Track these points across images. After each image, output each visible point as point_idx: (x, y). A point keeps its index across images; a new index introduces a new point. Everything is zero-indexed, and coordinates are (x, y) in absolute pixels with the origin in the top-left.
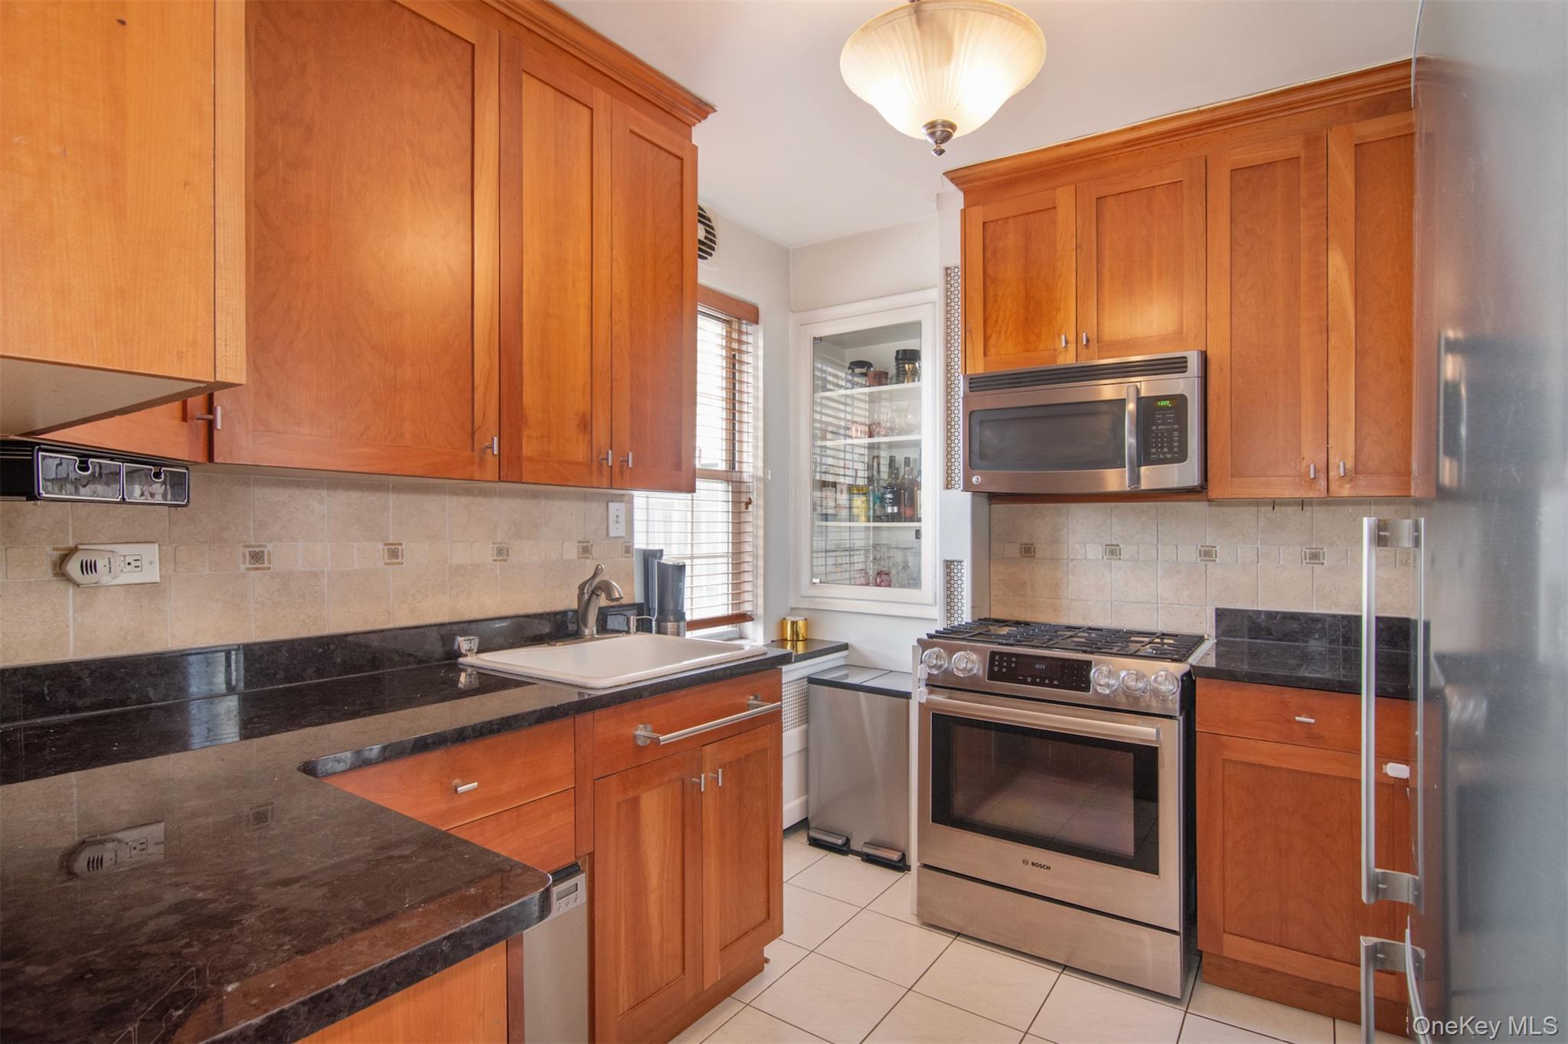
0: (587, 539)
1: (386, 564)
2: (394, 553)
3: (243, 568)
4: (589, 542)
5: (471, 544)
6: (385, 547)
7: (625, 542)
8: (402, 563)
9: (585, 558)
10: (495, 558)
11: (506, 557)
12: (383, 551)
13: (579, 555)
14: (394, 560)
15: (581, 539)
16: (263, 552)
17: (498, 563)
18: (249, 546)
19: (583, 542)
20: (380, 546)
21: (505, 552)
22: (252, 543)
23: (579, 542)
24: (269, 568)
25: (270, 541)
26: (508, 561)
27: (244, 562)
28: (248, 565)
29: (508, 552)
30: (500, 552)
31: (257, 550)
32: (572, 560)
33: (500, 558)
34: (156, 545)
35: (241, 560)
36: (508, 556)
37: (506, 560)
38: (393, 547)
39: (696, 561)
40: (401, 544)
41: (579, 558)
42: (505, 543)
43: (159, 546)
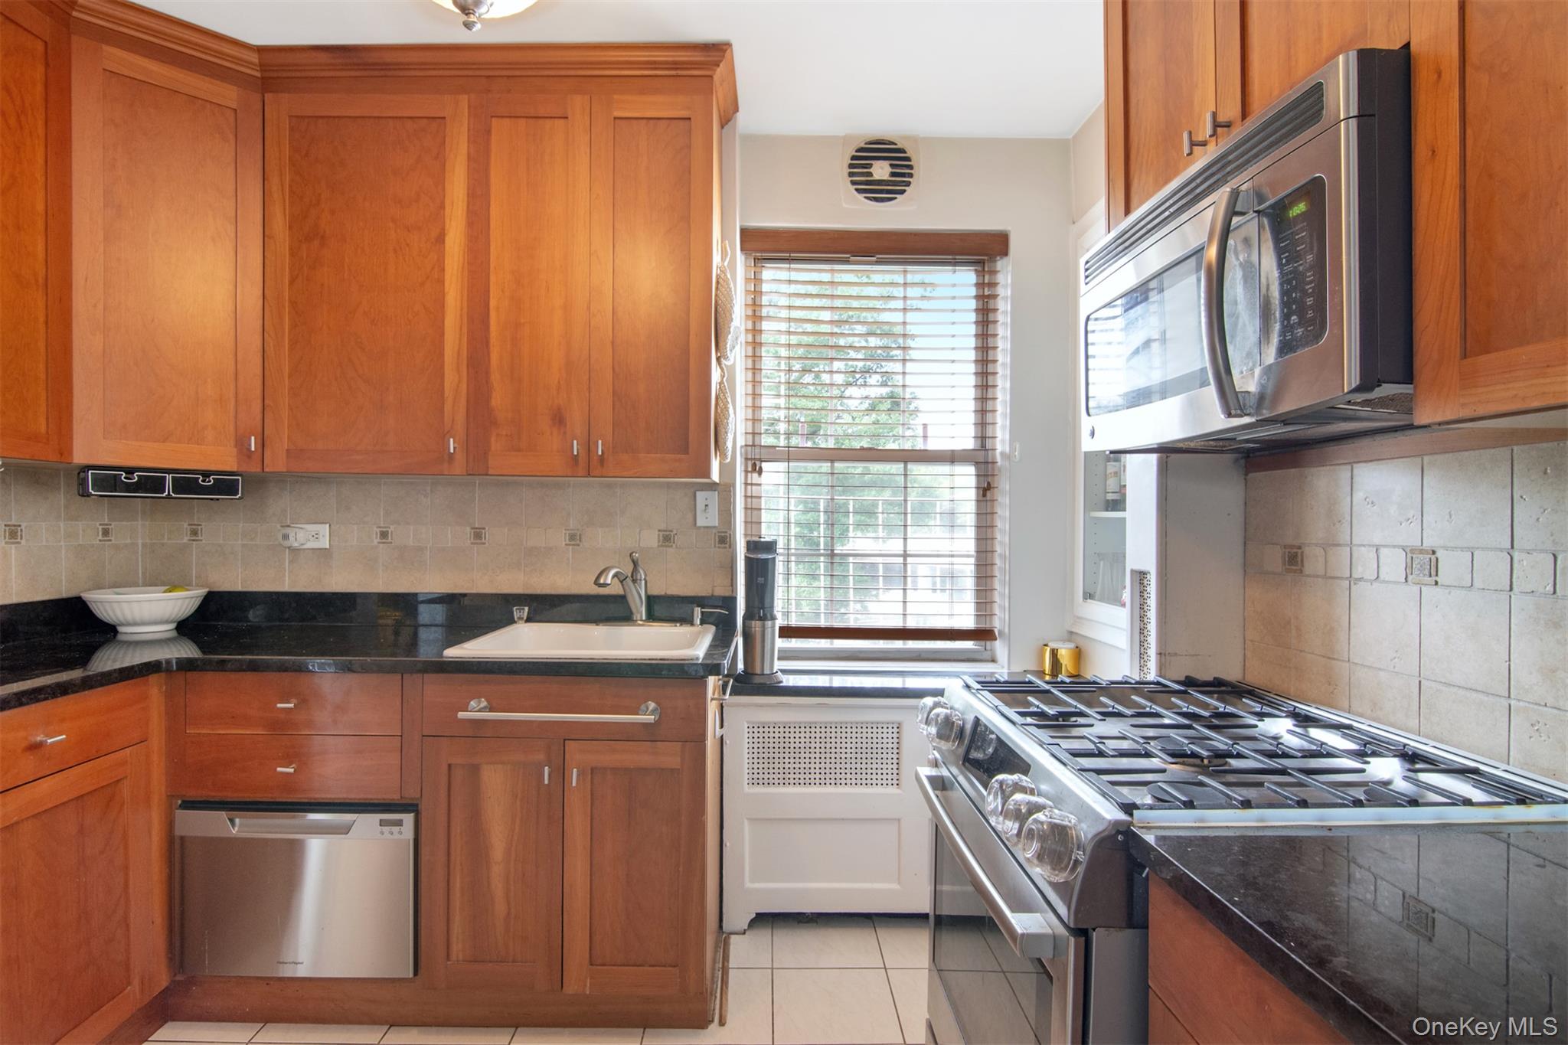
0: (670, 529)
1: (472, 543)
2: (478, 535)
3: (376, 541)
4: (672, 531)
5: (545, 530)
6: (473, 531)
7: (719, 532)
8: (484, 544)
9: (666, 546)
10: (568, 542)
11: (578, 542)
12: (470, 533)
13: (660, 543)
14: (479, 541)
15: (662, 528)
16: (388, 531)
17: (571, 547)
18: (380, 527)
19: (664, 531)
20: (468, 529)
21: (578, 538)
22: (382, 525)
23: (659, 531)
24: (391, 543)
25: (392, 524)
26: (581, 546)
27: (376, 538)
28: (379, 540)
29: (580, 538)
30: (572, 537)
31: (384, 530)
32: (652, 548)
33: (573, 543)
34: (328, 525)
35: (375, 536)
36: (580, 541)
37: (578, 545)
38: (478, 530)
39: (909, 560)
40: (484, 529)
41: (658, 546)
42: (578, 530)
43: (330, 526)
